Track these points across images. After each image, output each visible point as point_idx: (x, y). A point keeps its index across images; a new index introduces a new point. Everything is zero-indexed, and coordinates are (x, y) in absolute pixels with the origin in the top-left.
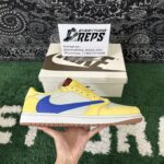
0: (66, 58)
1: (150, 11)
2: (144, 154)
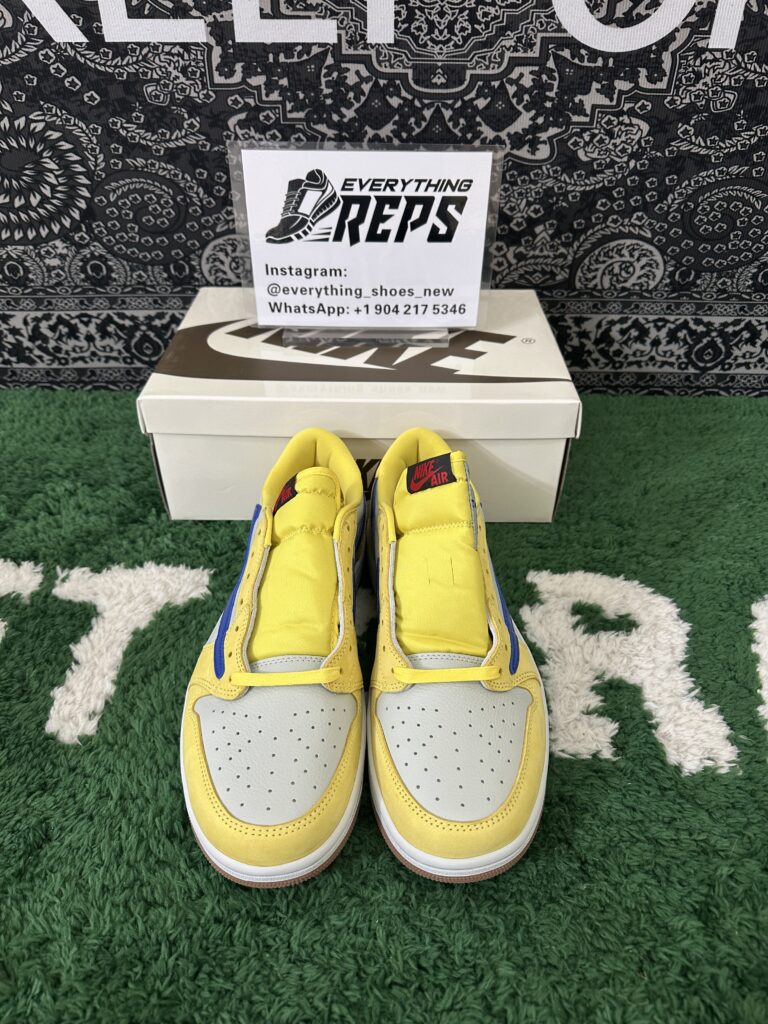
0: (278, 337)
1: (662, 124)
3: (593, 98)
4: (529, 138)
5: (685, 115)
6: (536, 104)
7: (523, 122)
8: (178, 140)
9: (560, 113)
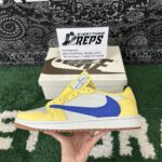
0: (65, 62)
1: (147, 13)
2: (147, 157)
3: (131, 9)
4: (118, 17)
5: (152, 11)
6: (119, 10)
7: (116, 14)
8: (42, 20)
9: (124, 12)
